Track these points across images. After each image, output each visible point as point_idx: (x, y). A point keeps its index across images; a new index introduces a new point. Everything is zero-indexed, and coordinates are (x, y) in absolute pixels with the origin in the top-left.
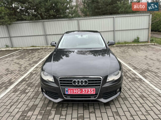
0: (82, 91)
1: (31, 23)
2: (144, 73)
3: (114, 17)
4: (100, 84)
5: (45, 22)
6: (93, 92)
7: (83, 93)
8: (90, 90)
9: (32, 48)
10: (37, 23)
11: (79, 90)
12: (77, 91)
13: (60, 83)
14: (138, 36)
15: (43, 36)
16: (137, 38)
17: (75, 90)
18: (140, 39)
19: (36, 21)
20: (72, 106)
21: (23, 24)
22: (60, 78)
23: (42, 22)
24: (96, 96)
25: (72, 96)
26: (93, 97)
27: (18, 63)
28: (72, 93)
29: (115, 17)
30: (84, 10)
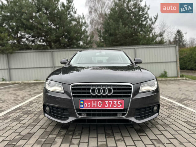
0: (104, 104)
1: (37, 53)
2: (183, 102)
3: (135, 48)
4: (130, 94)
5: (54, 52)
6: (120, 105)
7: (106, 107)
8: (116, 102)
9: (35, 82)
10: (45, 53)
11: (100, 102)
12: (96, 104)
13: (73, 96)
14: (165, 70)
15: (51, 68)
16: (164, 73)
17: (94, 103)
18: (167, 74)
19: (44, 50)
20: (88, 133)
21: (27, 53)
22: (73, 86)
23: (51, 51)
24: (125, 113)
25: (89, 112)
26: (120, 114)
27: (15, 94)
28: (89, 108)
29: (137, 48)
30: (100, 44)
